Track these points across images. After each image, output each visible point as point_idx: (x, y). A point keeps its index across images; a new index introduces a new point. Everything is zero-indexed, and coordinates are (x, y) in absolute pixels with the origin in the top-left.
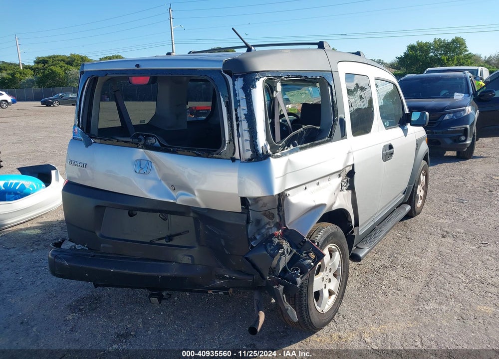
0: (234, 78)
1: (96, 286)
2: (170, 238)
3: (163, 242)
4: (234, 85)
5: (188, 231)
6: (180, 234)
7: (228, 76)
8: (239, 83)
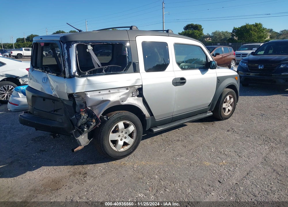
0: (64, 44)
1: (37, 130)
2: (55, 111)
3: (52, 112)
4: (63, 45)
5: (61, 109)
6: (59, 109)
7: (61, 43)
8: (65, 46)
